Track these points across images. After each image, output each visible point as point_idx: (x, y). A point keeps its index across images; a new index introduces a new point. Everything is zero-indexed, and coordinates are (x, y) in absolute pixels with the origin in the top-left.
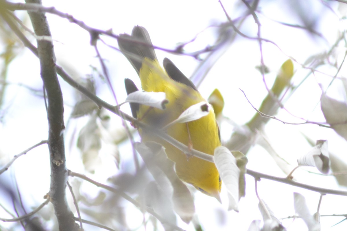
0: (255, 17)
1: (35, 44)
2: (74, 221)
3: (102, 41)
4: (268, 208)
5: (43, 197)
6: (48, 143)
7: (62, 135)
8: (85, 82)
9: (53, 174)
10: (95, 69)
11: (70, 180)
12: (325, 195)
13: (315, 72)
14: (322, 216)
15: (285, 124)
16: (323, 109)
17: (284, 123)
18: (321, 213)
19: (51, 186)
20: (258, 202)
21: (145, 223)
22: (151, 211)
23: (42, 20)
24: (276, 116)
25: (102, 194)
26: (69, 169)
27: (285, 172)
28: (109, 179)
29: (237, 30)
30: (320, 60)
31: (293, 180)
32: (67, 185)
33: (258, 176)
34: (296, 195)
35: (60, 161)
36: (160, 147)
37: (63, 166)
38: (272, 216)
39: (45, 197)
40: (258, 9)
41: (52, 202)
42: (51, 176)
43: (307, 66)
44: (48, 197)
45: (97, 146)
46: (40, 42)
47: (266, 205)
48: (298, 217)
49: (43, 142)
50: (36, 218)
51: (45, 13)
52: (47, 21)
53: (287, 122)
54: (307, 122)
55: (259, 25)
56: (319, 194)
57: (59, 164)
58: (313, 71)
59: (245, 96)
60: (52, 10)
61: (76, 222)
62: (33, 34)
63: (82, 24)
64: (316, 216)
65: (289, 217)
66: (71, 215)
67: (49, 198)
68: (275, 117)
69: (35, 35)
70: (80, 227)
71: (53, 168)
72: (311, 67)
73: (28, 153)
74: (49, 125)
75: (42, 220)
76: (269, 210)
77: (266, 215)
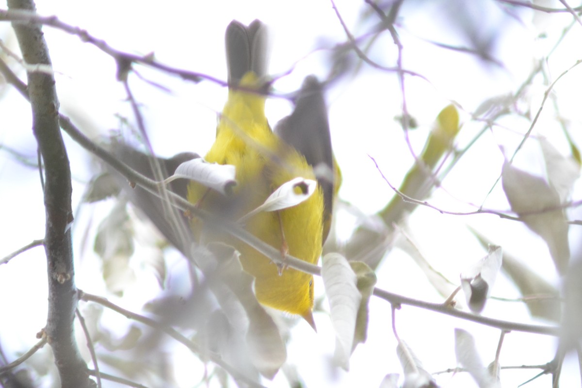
0: (394, 33)
1: (24, 79)
2: (88, 376)
3: (137, 73)
4: (412, 354)
5: (35, 335)
6: (45, 245)
7: (69, 231)
8: (108, 142)
9: (52, 297)
10: (124, 120)
11: (82, 306)
12: (508, 332)
13: (494, 127)
14: (503, 368)
15: (444, 214)
16: (506, 188)
17: (441, 212)
18: (502, 362)
19: (49, 316)
20: (396, 344)
21: (206, 379)
22: (216, 359)
23: (36, 38)
24: (429, 201)
25: (134, 330)
26: (80, 288)
27: (442, 293)
28: (148, 306)
29: (363, 57)
30: (502, 108)
31: (455, 307)
32: (76, 314)
33: (396, 301)
34: (459, 333)
35: (65, 275)
36: (232, 251)
37: (70, 283)
38: (420, 369)
39: (39, 335)
40: (397, 20)
41: (50, 344)
42: (49, 300)
43: (481, 117)
44: (44, 336)
45: (126, 250)
46: (32, 76)
47: (409, 349)
48: (461, 370)
49: (36, 244)
50: (24, 371)
51: (41, 26)
52: (44, 40)
53: (447, 211)
54: (480, 211)
55: (400, 47)
56: (498, 331)
57: (64, 280)
58: (490, 124)
59: (377, 167)
60: (52, 22)
61: (91, 377)
62: (20, 61)
63: (102, 46)
64: (493, 367)
65: (449, 371)
66: (83, 365)
67: (46, 338)
68: (426, 203)
69: (24, 63)
70: (97, 386)
71: (53, 286)
72: (487, 118)
73: (10, 261)
74: (47, 215)
75: (33, 374)
76: (415, 358)
77: (408, 366)
